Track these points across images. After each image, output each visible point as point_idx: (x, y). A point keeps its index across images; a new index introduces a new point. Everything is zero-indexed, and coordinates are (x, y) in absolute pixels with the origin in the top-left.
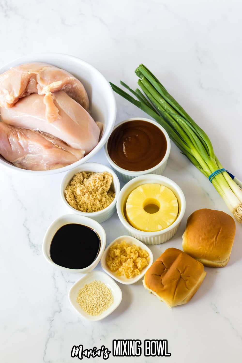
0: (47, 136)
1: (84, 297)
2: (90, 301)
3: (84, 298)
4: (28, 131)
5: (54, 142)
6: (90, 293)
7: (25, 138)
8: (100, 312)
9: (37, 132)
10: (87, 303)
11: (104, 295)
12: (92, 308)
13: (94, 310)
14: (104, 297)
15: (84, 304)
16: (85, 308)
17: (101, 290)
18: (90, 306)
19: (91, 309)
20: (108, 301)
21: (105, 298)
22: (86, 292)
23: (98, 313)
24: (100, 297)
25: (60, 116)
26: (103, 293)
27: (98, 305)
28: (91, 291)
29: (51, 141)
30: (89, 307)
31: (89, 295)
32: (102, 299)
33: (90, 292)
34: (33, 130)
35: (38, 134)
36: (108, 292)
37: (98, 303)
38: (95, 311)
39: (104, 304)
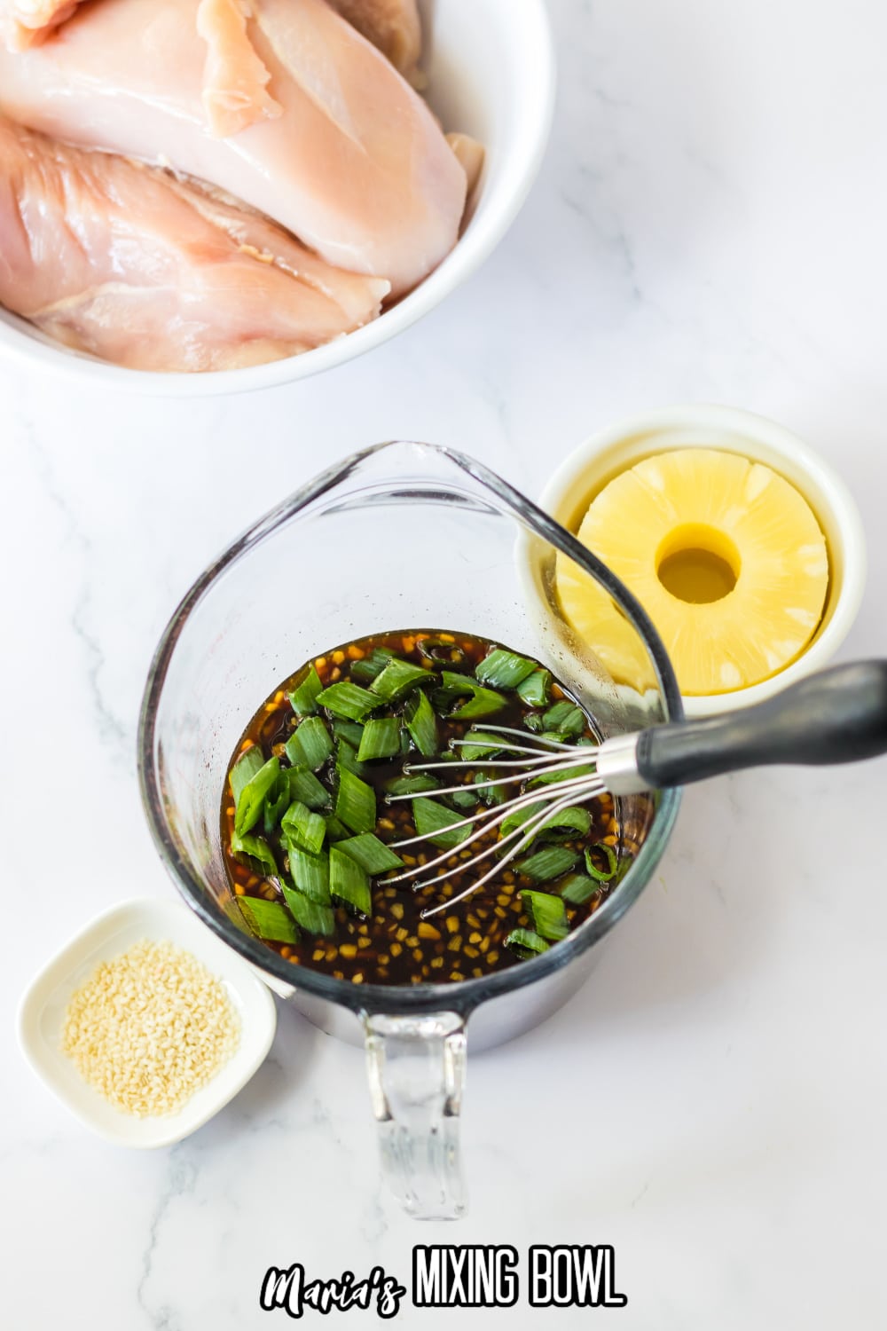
0: (206, 196)
1: (97, 1029)
2: (127, 1045)
3: (96, 1033)
4: (117, 164)
5: (239, 230)
6: (124, 1005)
7: (96, 200)
8: (180, 1096)
9: (159, 171)
10: (116, 1056)
11: (194, 1012)
12: (142, 1076)
13: (151, 1089)
14: (192, 1021)
15: (101, 1061)
16: (106, 1079)
17: (177, 989)
18: (128, 1068)
19: (138, 1084)
20: (217, 1037)
21: (201, 1025)
22: (103, 999)
23: (168, 1099)
24: (173, 1023)
25: (274, 104)
26: (189, 998)
27: (168, 1063)
28: (130, 995)
29: (224, 222)
30: (123, 1073)
31: (119, 1016)
32: (183, 1029)
33: (125, 1000)
34: (140, 161)
35: (161, 185)
36: (209, 994)
37: (165, 1051)
38: (156, 1090)
39: (194, 1057)
